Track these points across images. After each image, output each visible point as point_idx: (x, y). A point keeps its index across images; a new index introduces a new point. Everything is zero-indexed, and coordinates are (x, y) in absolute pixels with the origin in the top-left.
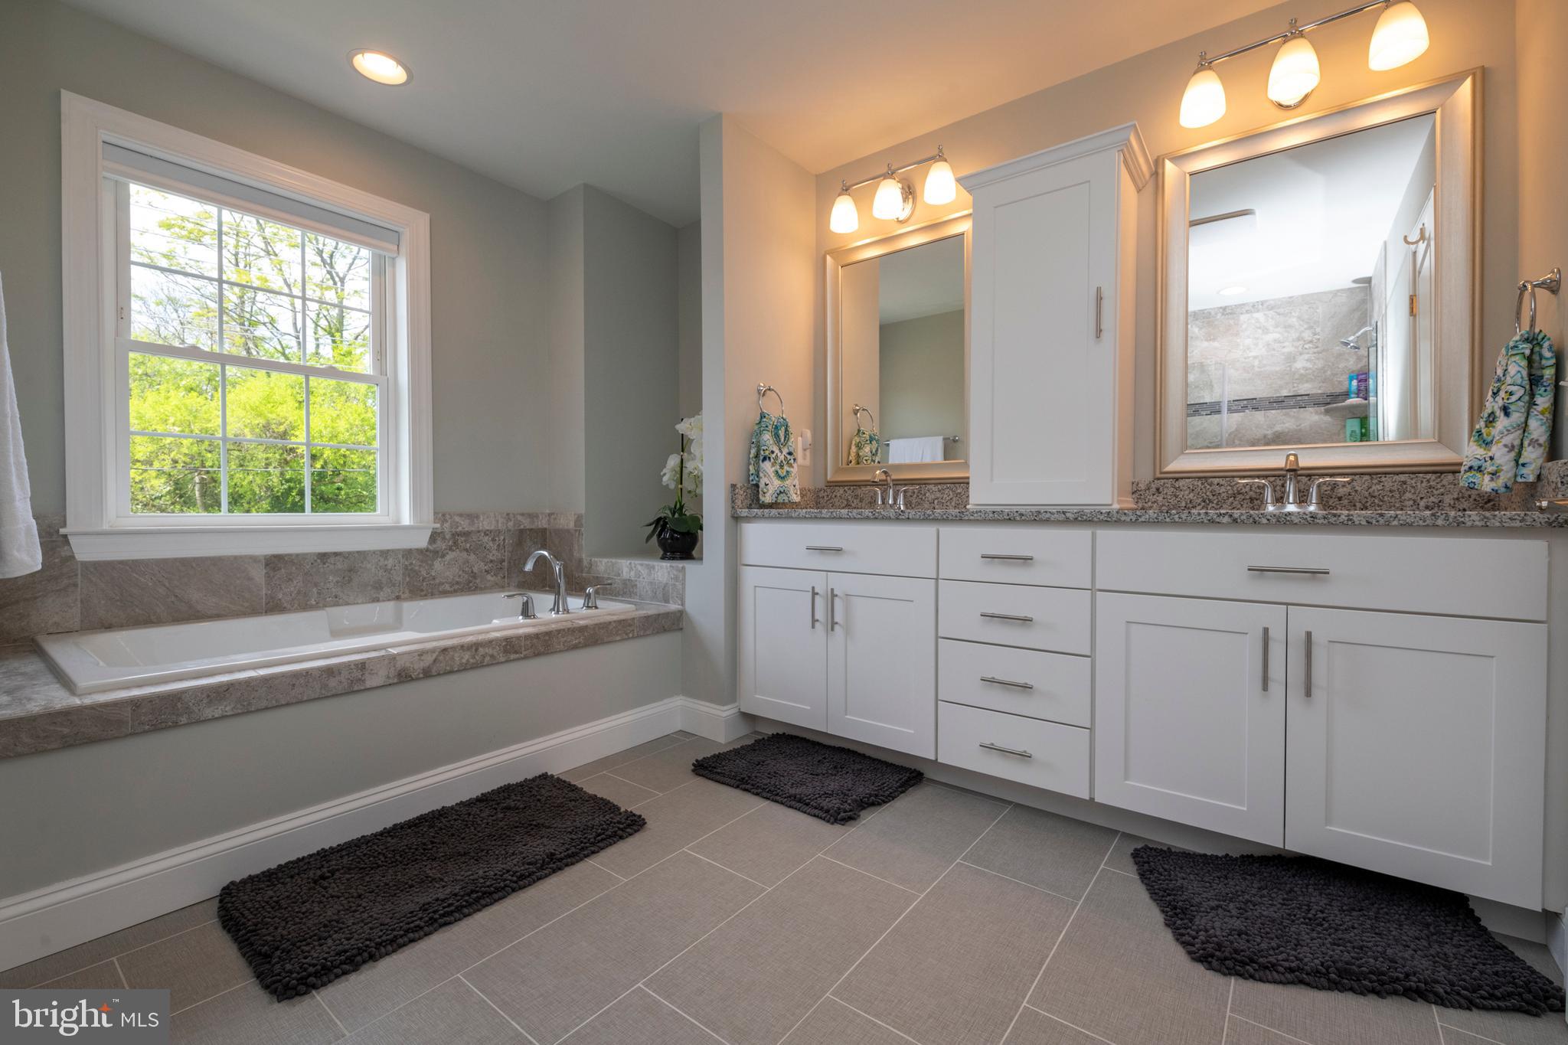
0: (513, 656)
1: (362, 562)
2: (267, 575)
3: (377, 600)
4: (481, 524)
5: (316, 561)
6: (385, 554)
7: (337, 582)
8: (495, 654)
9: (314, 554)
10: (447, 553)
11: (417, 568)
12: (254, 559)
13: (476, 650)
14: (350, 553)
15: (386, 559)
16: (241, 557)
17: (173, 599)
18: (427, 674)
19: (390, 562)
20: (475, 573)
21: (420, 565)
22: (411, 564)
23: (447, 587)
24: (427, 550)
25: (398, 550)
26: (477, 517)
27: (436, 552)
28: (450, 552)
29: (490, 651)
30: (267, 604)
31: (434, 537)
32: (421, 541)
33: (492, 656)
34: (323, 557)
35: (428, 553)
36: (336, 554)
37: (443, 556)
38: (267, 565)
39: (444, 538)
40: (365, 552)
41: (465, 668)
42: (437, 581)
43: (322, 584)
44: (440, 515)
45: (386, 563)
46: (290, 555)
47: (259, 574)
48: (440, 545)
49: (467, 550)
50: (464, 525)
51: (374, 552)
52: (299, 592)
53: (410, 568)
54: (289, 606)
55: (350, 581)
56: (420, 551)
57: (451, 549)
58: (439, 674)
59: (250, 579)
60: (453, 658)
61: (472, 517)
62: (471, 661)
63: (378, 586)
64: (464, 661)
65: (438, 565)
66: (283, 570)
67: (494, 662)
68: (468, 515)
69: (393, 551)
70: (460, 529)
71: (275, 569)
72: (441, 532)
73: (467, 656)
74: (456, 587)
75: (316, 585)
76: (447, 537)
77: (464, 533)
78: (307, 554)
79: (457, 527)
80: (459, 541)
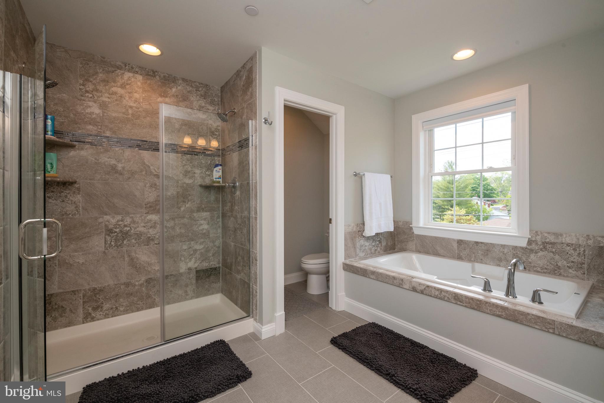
0: (459, 303)
1: (493, 248)
2: (458, 247)
3: (499, 265)
4: (564, 239)
5: (474, 244)
6: (503, 246)
7: (482, 254)
8: (450, 298)
9: (473, 241)
10: (539, 252)
11: (520, 256)
12: (454, 240)
13: (441, 292)
14: (487, 243)
15: (504, 248)
16: (450, 238)
17: (433, 248)
18: (422, 292)
19: (506, 251)
20: (560, 266)
21: (522, 255)
22: (517, 253)
23: (539, 269)
24: (526, 248)
25: (510, 246)
26: (561, 235)
27: (532, 251)
28: (541, 252)
29: (447, 295)
30: (458, 256)
31: (530, 242)
32: (523, 243)
33: (448, 298)
34: (477, 243)
35: (527, 250)
36: (482, 243)
37: (536, 253)
38: (458, 243)
39: (537, 244)
40: (494, 244)
41: (436, 297)
42: (533, 265)
43: (476, 253)
44: (534, 232)
45: (504, 250)
46: (465, 240)
47: (455, 245)
48: (533, 246)
49: (553, 252)
50: (552, 239)
51: (498, 245)
52: (468, 255)
53: (516, 255)
54: (464, 259)
55: (487, 255)
56: (522, 248)
57: (541, 250)
58: (426, 295)
59: (453, 246)
60: (431, 291)
61: (557, 235)
62: (439, 295)
63: (500, 260)
64: (436, 294)
65: (532, 257)
66: (463, 246)
67: (448, 301)
68: (554, 234)
69: (507, 246)
70: (548, 240)
71: (460, 245)
72: (535, 241)
73: (437, 293)
74: (545, 271)
75: (474, 253)
76: (539, 243)
77: (551, 243)
78: (471, 241)
79: (546, 239)
80: (547, 247)
